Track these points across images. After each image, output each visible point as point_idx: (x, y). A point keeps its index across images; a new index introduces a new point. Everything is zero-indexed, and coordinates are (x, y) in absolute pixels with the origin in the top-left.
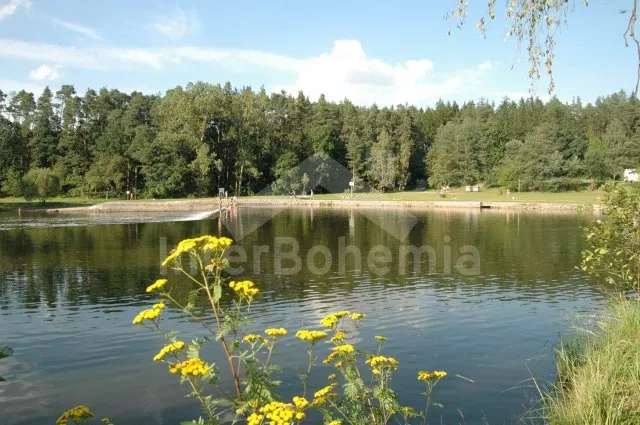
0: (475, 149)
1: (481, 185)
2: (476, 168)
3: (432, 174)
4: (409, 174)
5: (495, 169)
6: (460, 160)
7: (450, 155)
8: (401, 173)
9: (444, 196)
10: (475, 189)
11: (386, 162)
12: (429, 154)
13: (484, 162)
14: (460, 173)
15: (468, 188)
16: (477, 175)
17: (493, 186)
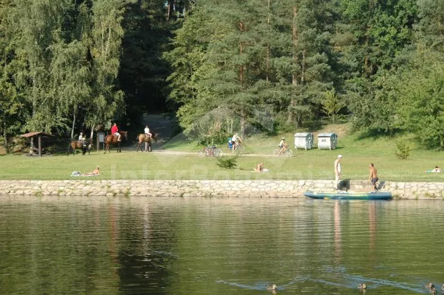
0: (321, 18)
1: (340, 129)
2: (324, 76)
3: (191, 94)
4: (120, 95)
5: (382, 78)
6: (276, 53)
7: (244, 37)
8: (95, 93)
9: (229, 164)
10: (324, 141)
11: (47, 56)
12: (180, 32)
13: (348, 58)
14: (277, 93)
15: (300, 140)
16: (327, 97)
17: (375, 134)
